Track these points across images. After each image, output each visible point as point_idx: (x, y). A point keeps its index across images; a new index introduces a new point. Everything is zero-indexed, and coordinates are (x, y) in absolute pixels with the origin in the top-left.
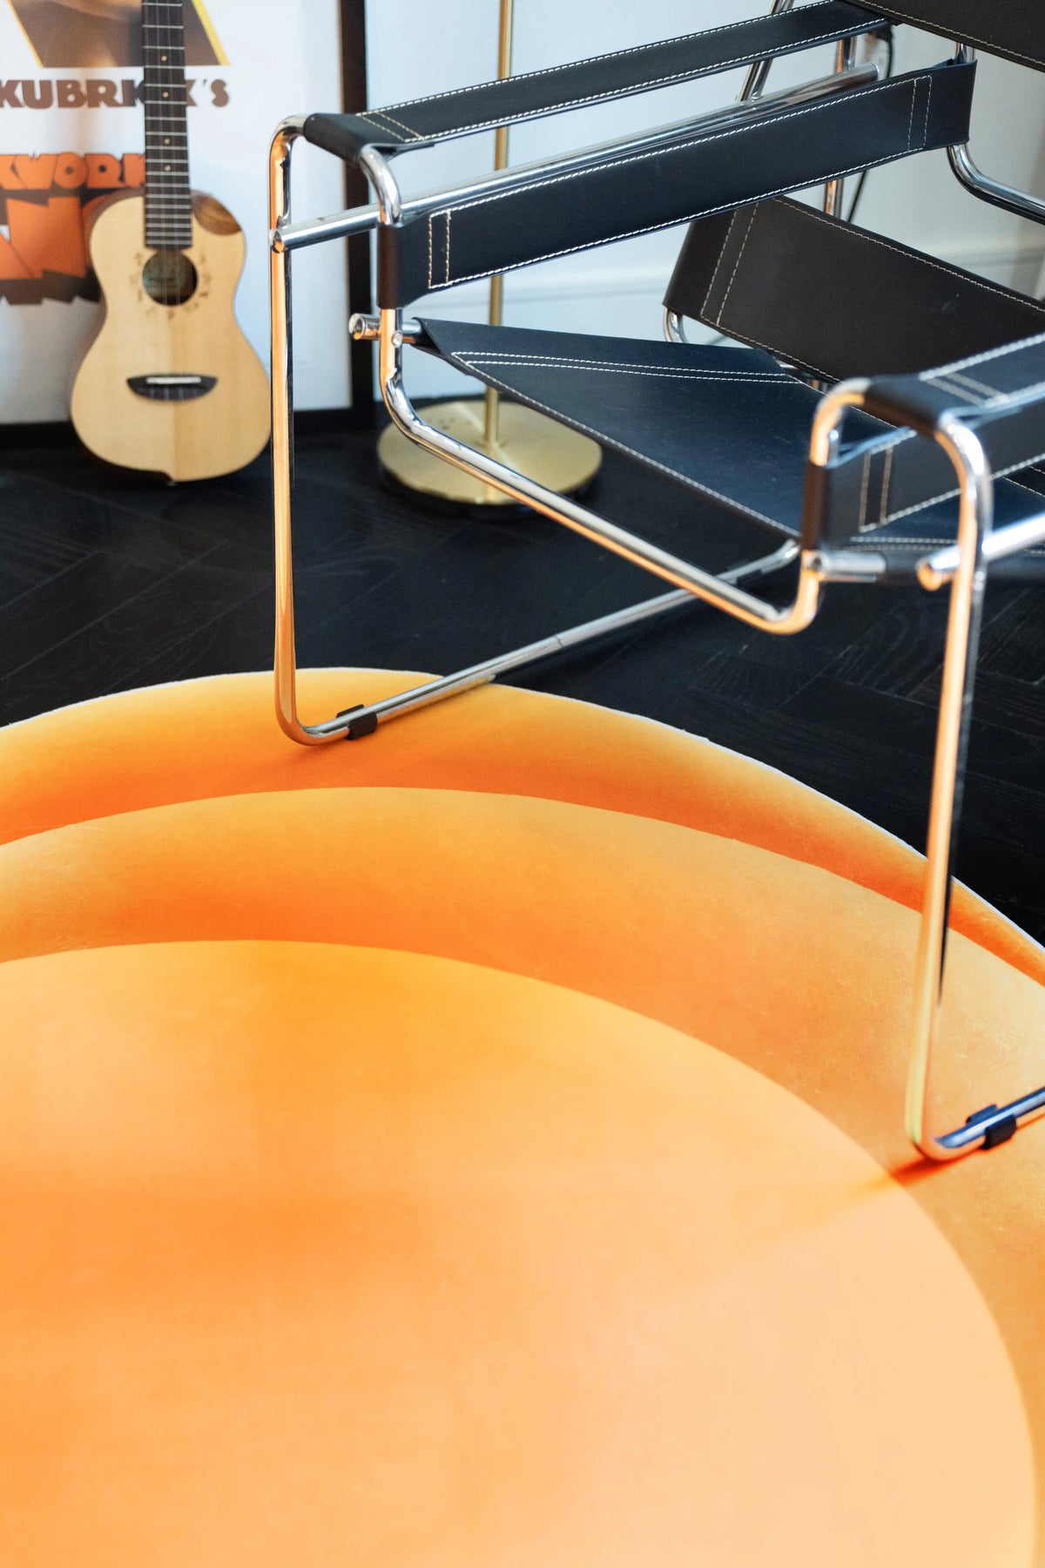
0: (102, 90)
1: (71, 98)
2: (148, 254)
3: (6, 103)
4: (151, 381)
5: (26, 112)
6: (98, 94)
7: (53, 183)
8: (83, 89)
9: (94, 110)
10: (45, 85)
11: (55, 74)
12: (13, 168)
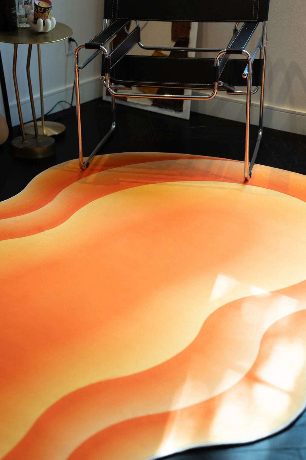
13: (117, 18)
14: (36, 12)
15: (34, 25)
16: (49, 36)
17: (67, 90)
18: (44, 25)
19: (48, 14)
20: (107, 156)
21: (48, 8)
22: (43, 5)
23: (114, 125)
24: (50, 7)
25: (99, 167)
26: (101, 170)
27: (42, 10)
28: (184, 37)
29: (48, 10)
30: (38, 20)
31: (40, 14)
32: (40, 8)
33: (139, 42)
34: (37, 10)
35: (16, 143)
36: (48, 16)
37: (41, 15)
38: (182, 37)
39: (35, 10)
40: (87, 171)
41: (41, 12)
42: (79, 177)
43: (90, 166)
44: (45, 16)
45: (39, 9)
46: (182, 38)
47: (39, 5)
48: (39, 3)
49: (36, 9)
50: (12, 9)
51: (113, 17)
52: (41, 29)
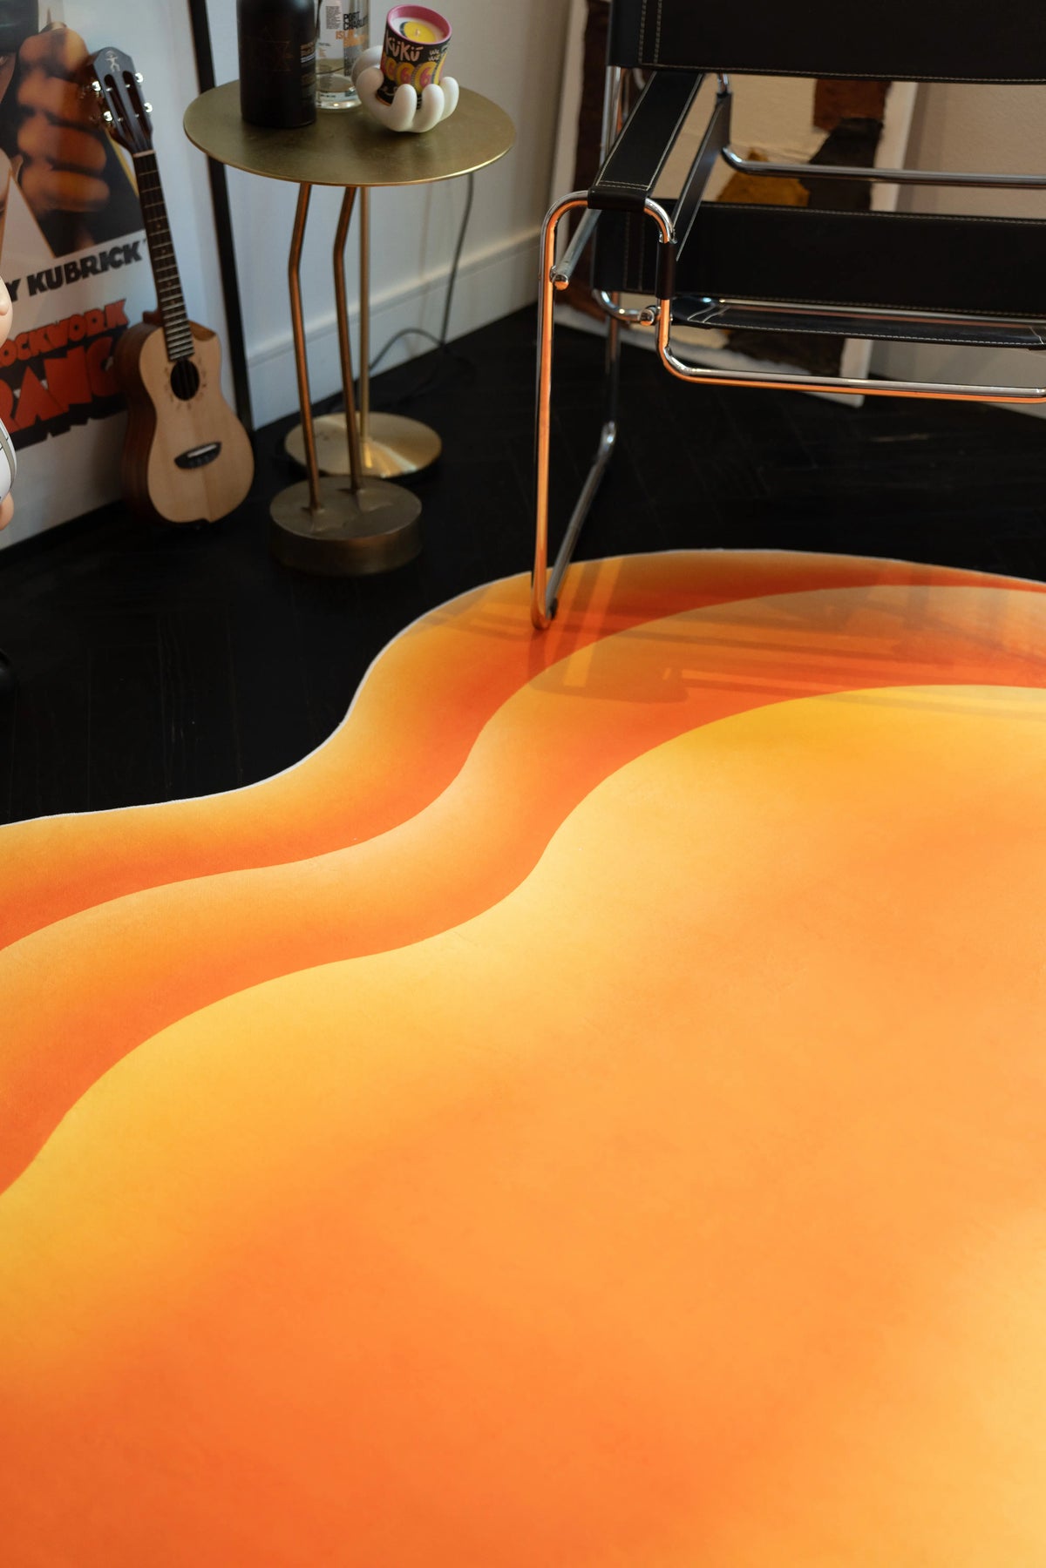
0: (89, 264)
1: (73, 275)
2: (171, 366)
3: (38, 291)
4: (191, 455)
5: (49, 293)
6: (87, 267)
7: (69, 340)
8: (79, 266)
9: (87, 279)
10: (58, 269)
11: (62, 261)
12: (46, 336)
13: (659, 63)
14: (391, 60)
15: (381, 108)
16: (433, 144)
17: (425, 289)
18: (419, 106)
19: (436, 69)
20: (611, 565)
21: (438, 47)
22: (419, 33)
23: (609, 433)
24: (445, 43)
25: (593, 618)
26: (605, 632)
27: (418, 53)
28: (863, 116)
29: (435, 55)
30: (400, 89)
31: (405, 69)
32: (408, 46)
33: (726, 151)
34: (396, 54)
35: (286, 511)
36: (433, 75)
37: (409, 73)
38: (853, 115)
39: (387, 52)
40: (554, 635)
41: (411, 62)
42: (536, 665)
43: (563, 612)
44: (423, 76)
45: (404, 49)
46: (856, 120)
47: (402, 32)
48: (402, 26)
49: (393, 49)
50: (303, 47)
51: (640, 60)
52: (408, 124)
